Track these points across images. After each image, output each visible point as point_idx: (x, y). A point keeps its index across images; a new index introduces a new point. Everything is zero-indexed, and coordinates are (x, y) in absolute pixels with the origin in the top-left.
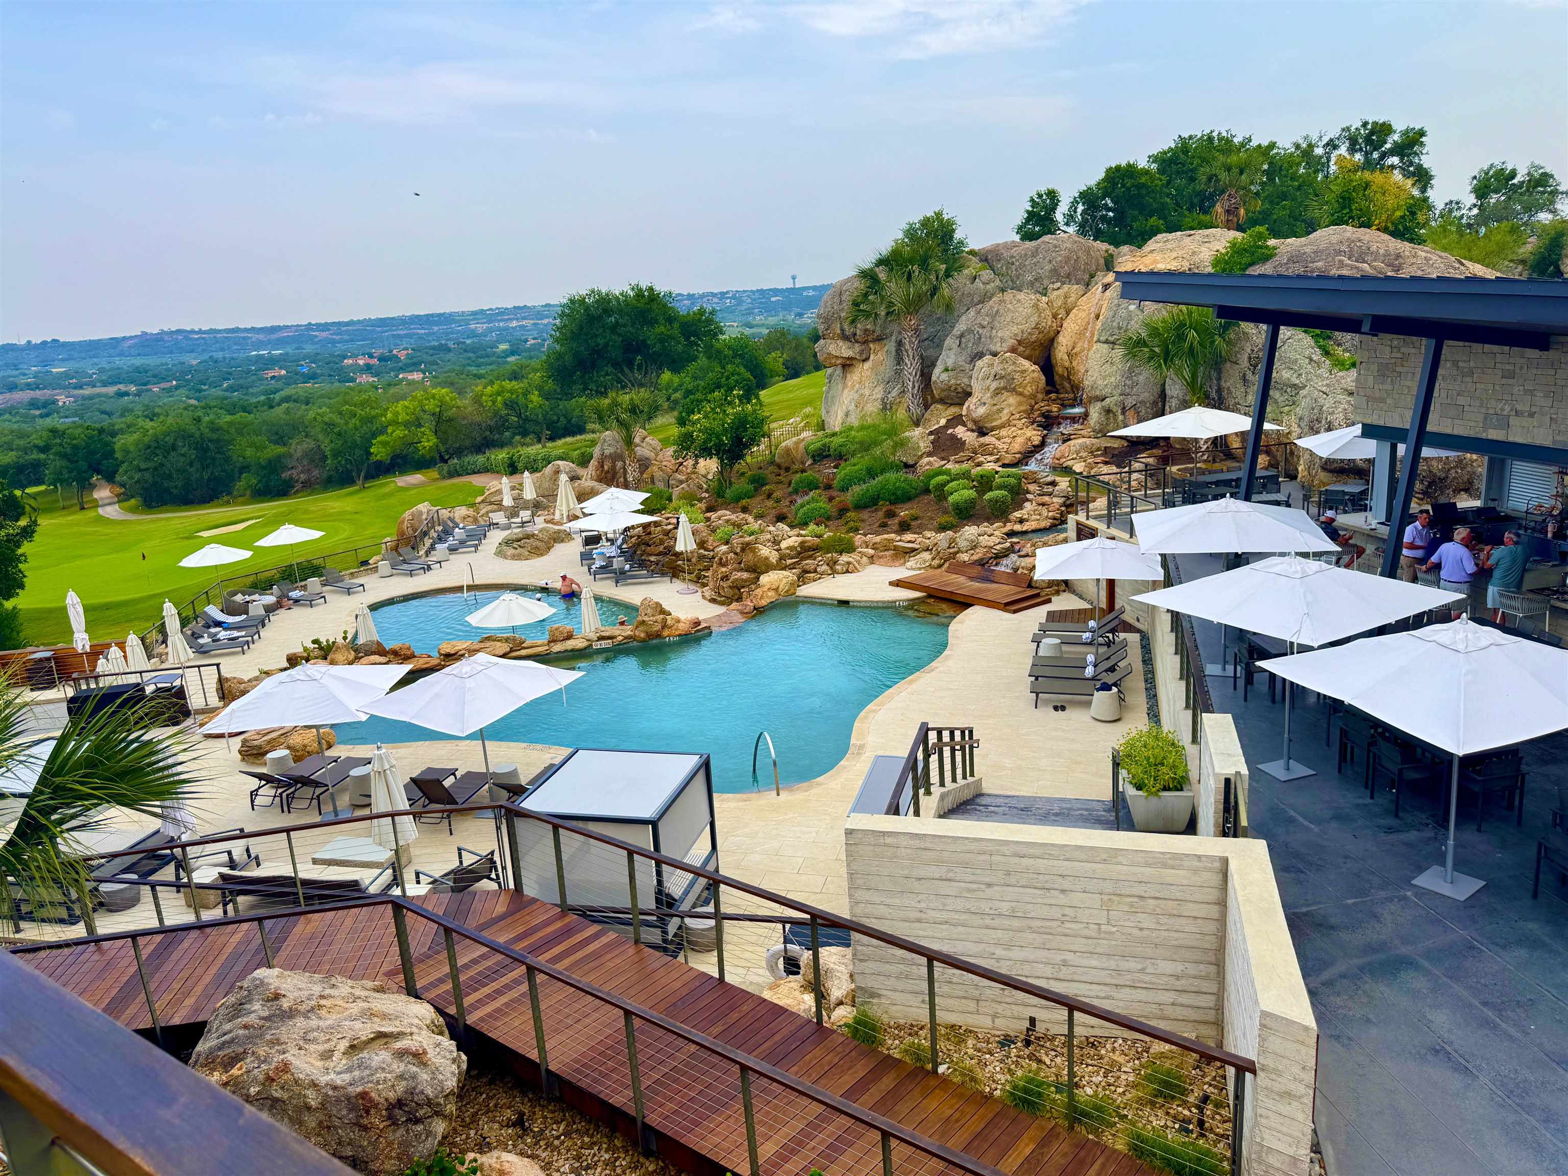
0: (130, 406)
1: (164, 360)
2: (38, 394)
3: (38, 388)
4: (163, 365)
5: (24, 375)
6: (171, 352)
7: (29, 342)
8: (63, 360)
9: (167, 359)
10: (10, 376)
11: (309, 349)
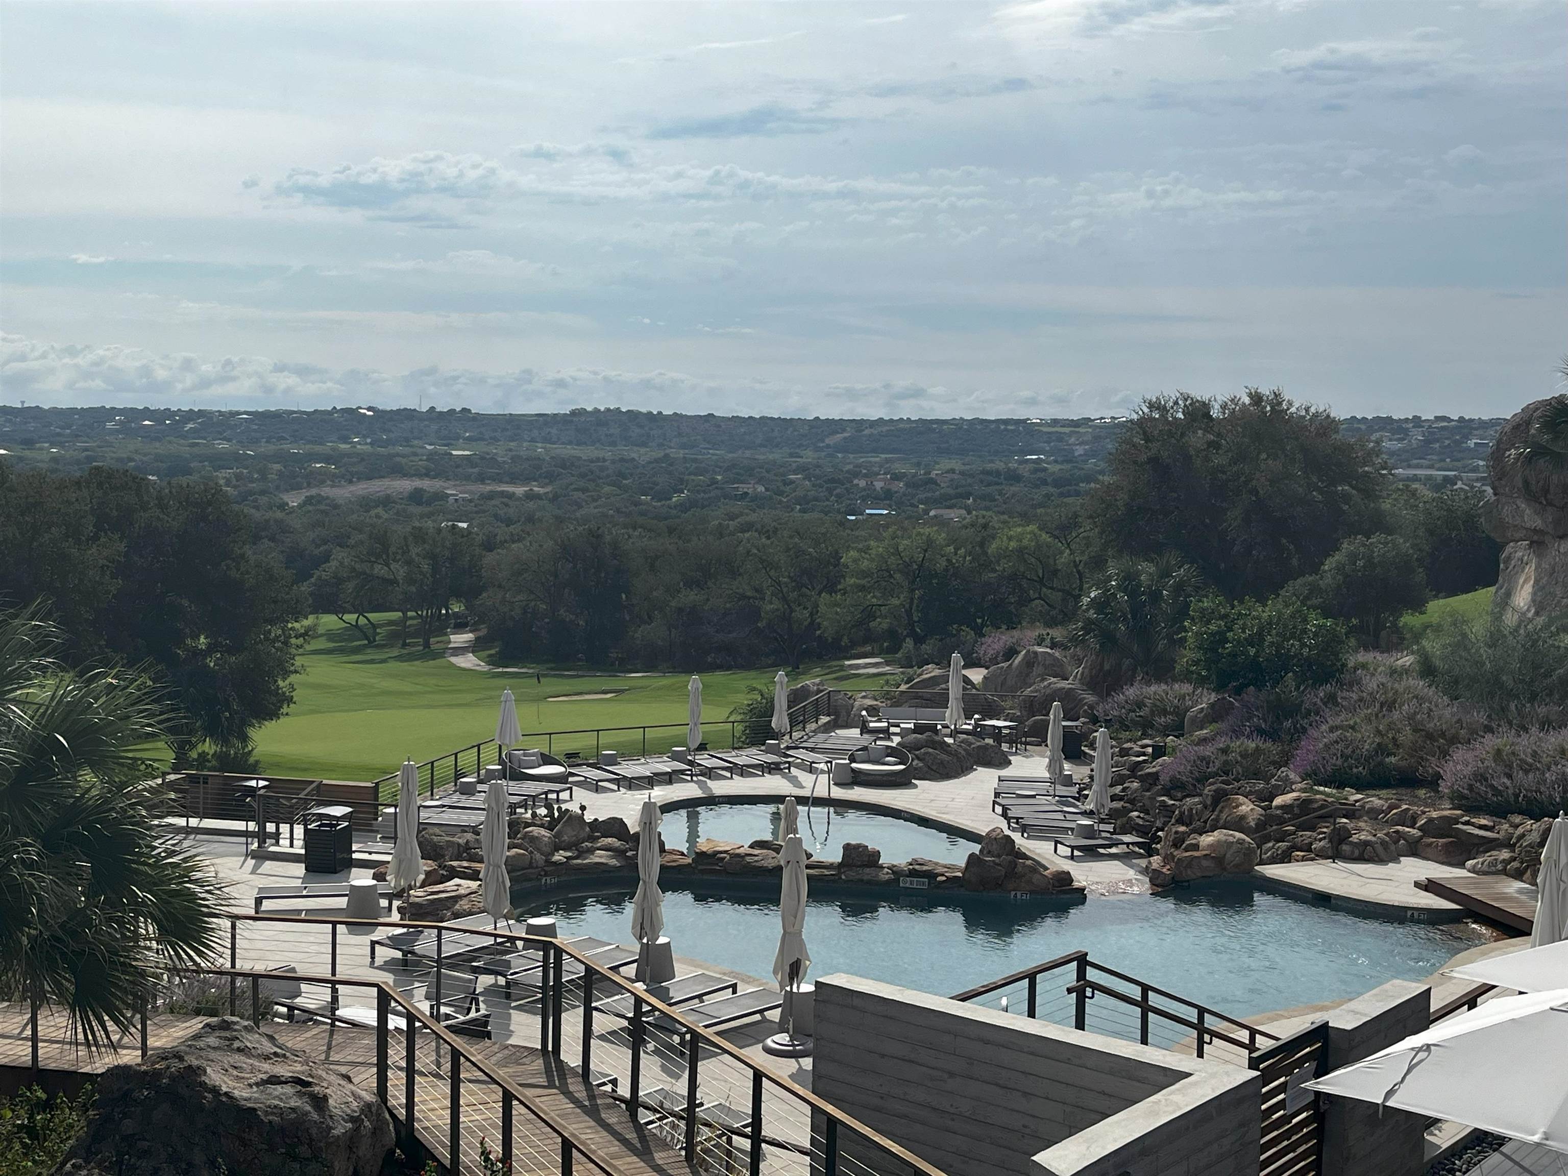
0: (538, 515)
1: (601, 454)
2: (425, 484)
3: (427, 475)
4: (598, 460)
5: (415, 454)
6: (614, 444)
7: (432, 409)
8: (469, 439)
9: (607, 453)
10: (398, 455)
11: (809, 456)
